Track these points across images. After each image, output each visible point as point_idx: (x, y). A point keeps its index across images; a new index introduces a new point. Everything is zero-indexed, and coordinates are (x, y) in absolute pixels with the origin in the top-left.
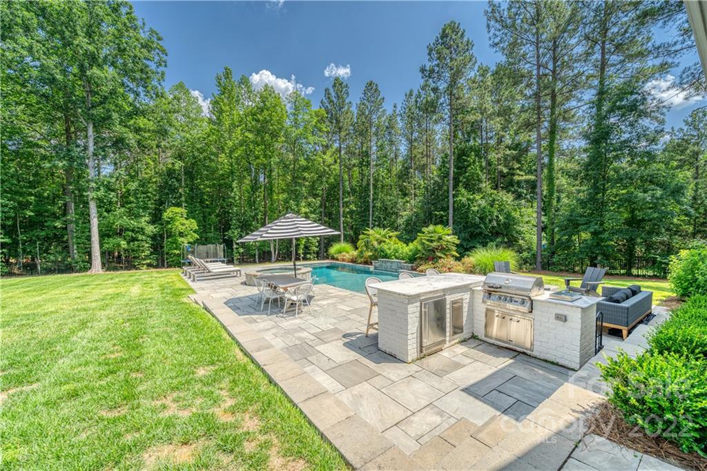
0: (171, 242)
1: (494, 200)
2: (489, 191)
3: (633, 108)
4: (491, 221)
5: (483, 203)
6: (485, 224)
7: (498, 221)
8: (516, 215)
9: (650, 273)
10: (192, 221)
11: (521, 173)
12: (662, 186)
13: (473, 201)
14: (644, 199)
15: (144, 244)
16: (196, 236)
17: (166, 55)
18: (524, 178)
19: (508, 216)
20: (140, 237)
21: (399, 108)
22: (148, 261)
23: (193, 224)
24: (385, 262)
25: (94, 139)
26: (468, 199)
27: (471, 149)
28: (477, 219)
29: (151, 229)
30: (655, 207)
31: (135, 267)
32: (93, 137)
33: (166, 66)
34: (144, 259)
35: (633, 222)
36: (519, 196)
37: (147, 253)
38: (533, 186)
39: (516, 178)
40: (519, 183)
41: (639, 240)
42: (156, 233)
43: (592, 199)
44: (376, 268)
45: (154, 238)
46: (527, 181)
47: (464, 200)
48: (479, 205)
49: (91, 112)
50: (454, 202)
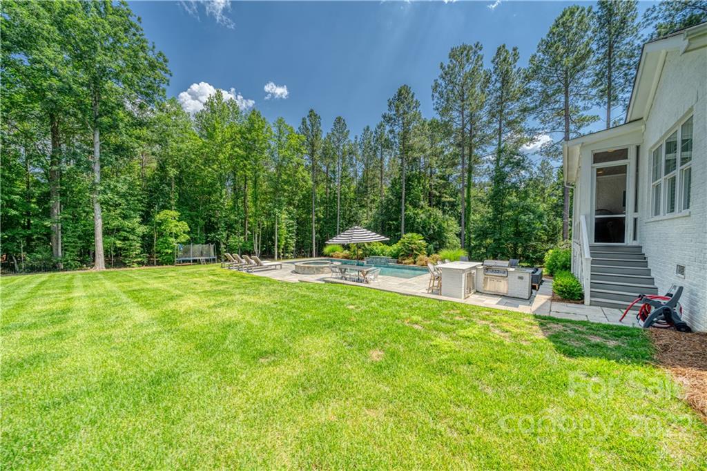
0: (162, 242)
1: (430, 215)
2: (427, 208)
3: (518, 164)
4: (429, 229)
5: (423, 216)
6: (425, 231)
7: (434, 230)
8: (445, 225)
9: (526, 264)
10: (185, 223)
11: (447, 196)
12: (534, 213)
13: (417, 214)
14: (524, 220)
15: (134, 243)
16: (188, 237)
17: (171, 75)
18: (448, 200)
19: (440, 227)
20: (131, 237)
21: (359, 140)
22: (140, 259)
23: (184, 226)
24: (376, 258)
25: (100, 145)
26: (414, 214)
27: (413, 176)
28: (421, 228)
29: (142, 229)
30: (529, 224)
31: (125, 265)
32: (99, 143)
33: (168, 84)
34: (135, 258)
35: (518, 234)
36: (444, 212)
37: (138, 251)
38: (453, 205)
39: (443, 199)
40: (444, 203)
41: (520, 244)
42: (146, 233)
43: (495, 218)
44: (368, 262)
45: (143, 237)
46: (449, 202)
47: (411, 214)
48: (421, 218)
49: (99, 120)
50: (405, 215)
